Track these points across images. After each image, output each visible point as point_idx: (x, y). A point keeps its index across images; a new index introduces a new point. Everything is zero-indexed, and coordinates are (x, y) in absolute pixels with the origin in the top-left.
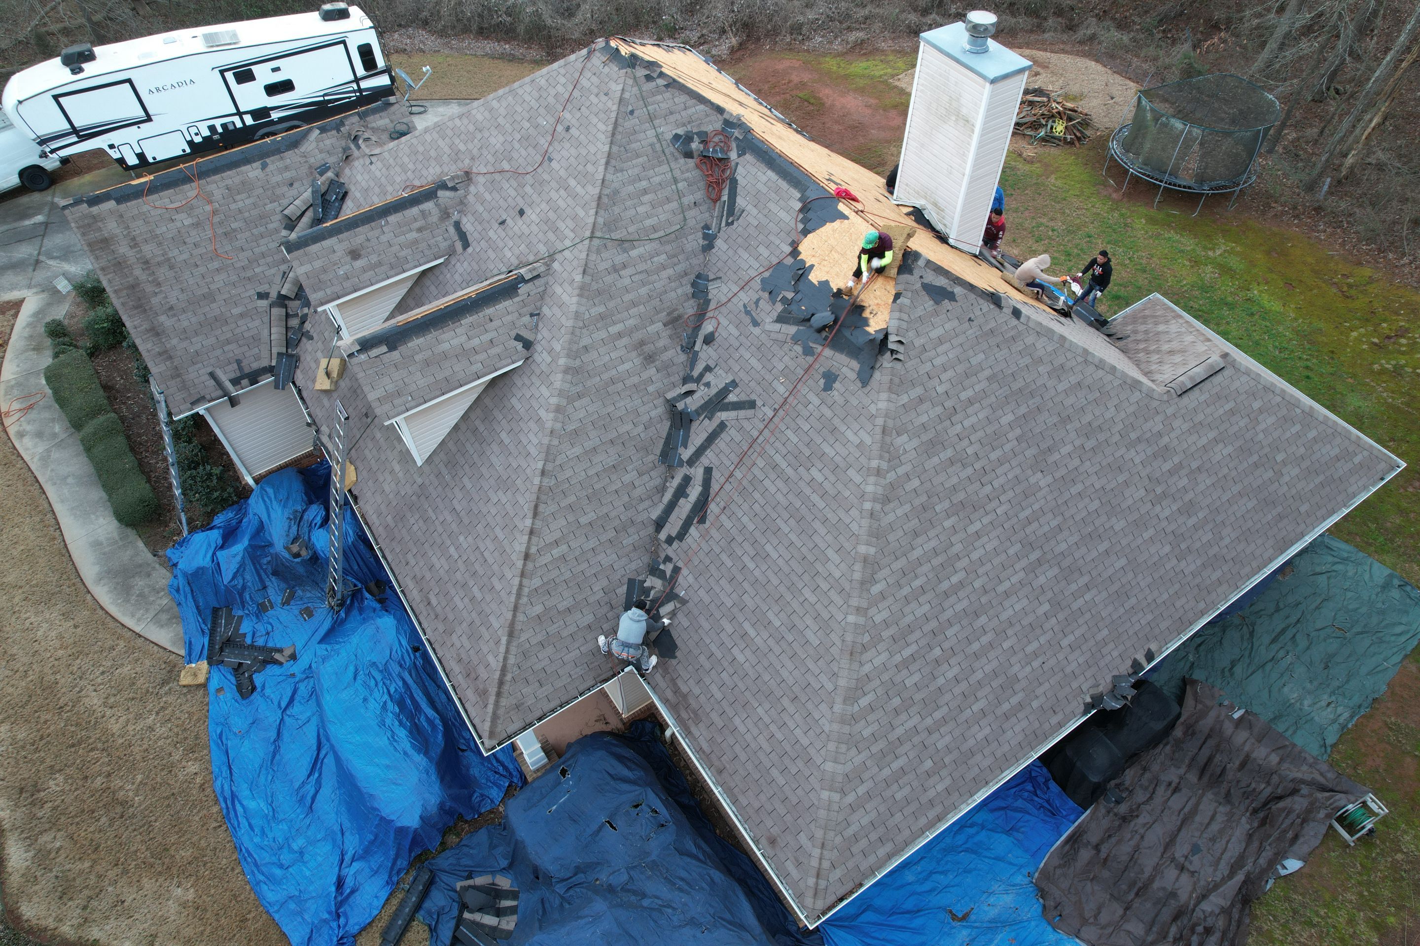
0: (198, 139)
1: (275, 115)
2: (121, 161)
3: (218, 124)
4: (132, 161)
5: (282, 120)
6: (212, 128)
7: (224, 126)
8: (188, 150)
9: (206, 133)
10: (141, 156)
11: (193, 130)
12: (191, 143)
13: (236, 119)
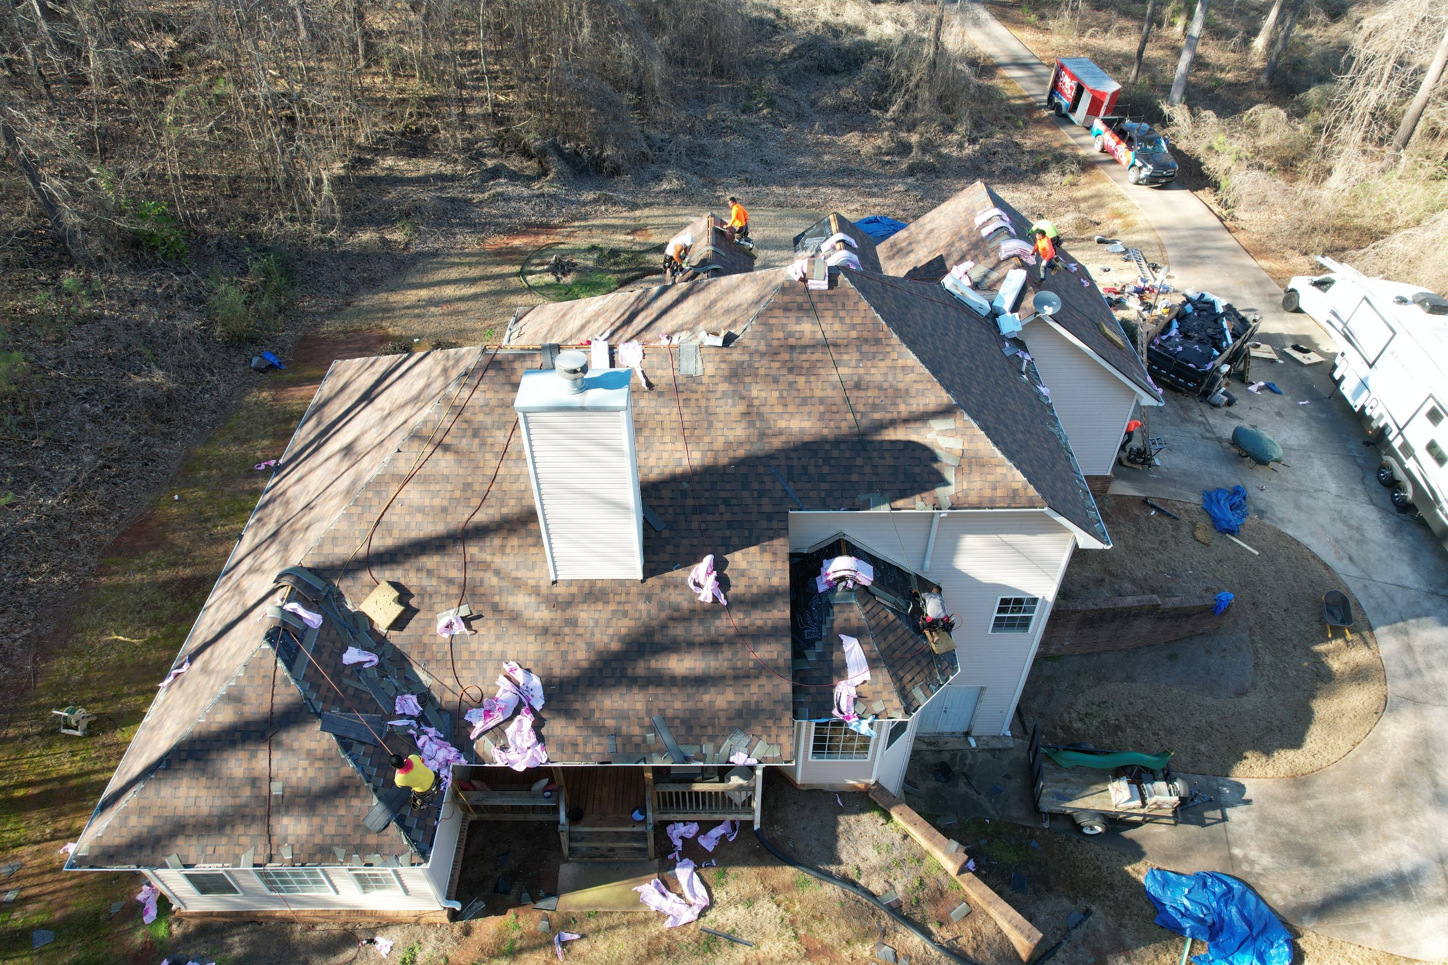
0: (1368, 412)
1: (1410, 464)
2: (1335, 367)
3: (1387, 420)
4: (1337, 375)
5: (1408, 472)
6: (1381, 417)
7: (1386, 426)
8: (1357, 410)
9: (1375, 416)
10: (1342, 378)
11: (1374, 404)
12: (1363, 408)
13: (1395, 431)
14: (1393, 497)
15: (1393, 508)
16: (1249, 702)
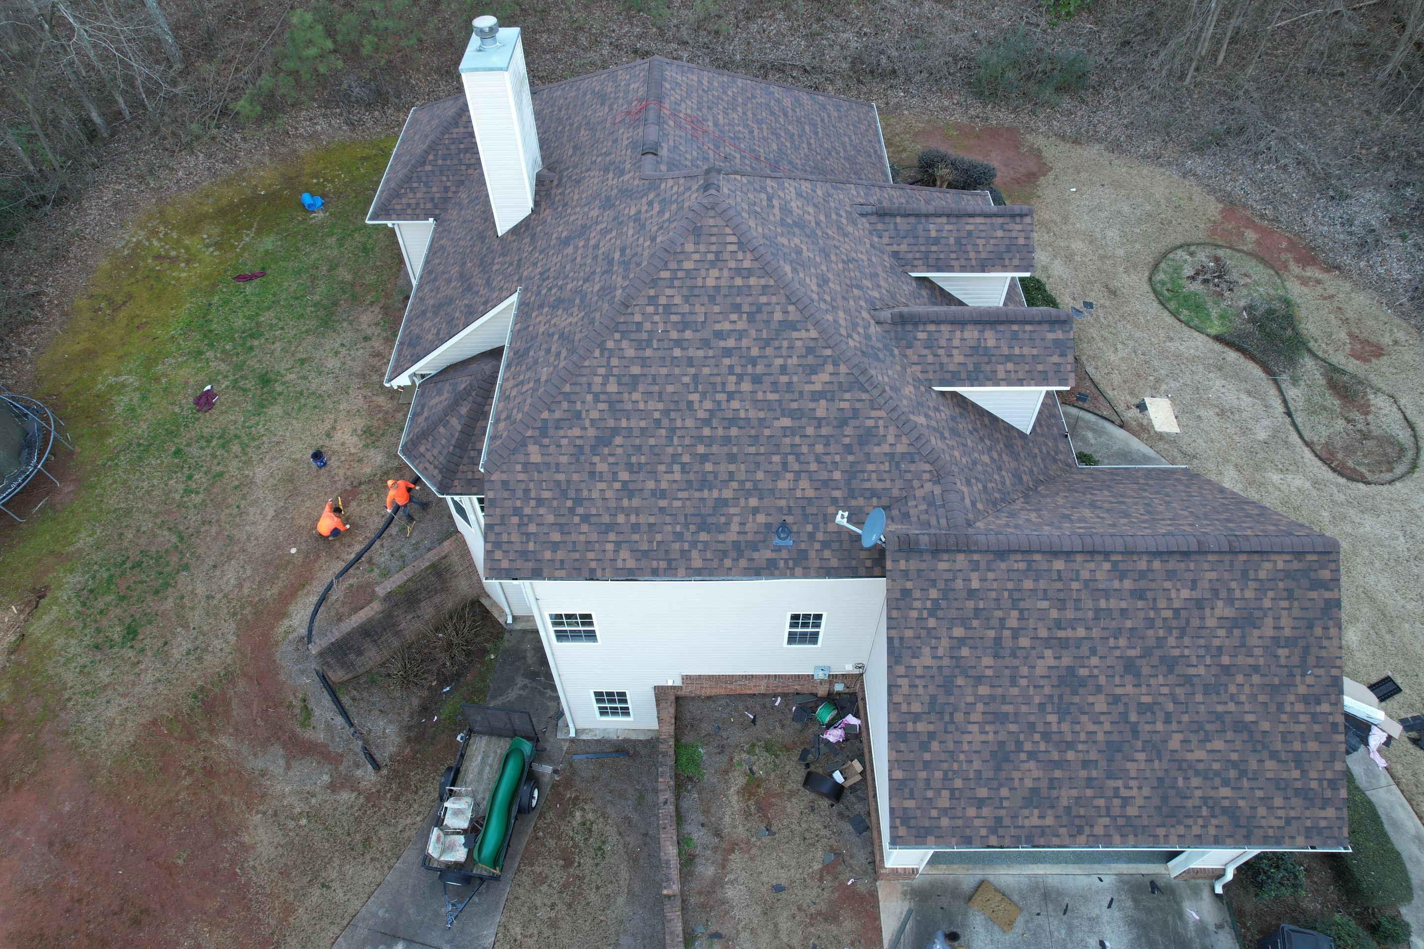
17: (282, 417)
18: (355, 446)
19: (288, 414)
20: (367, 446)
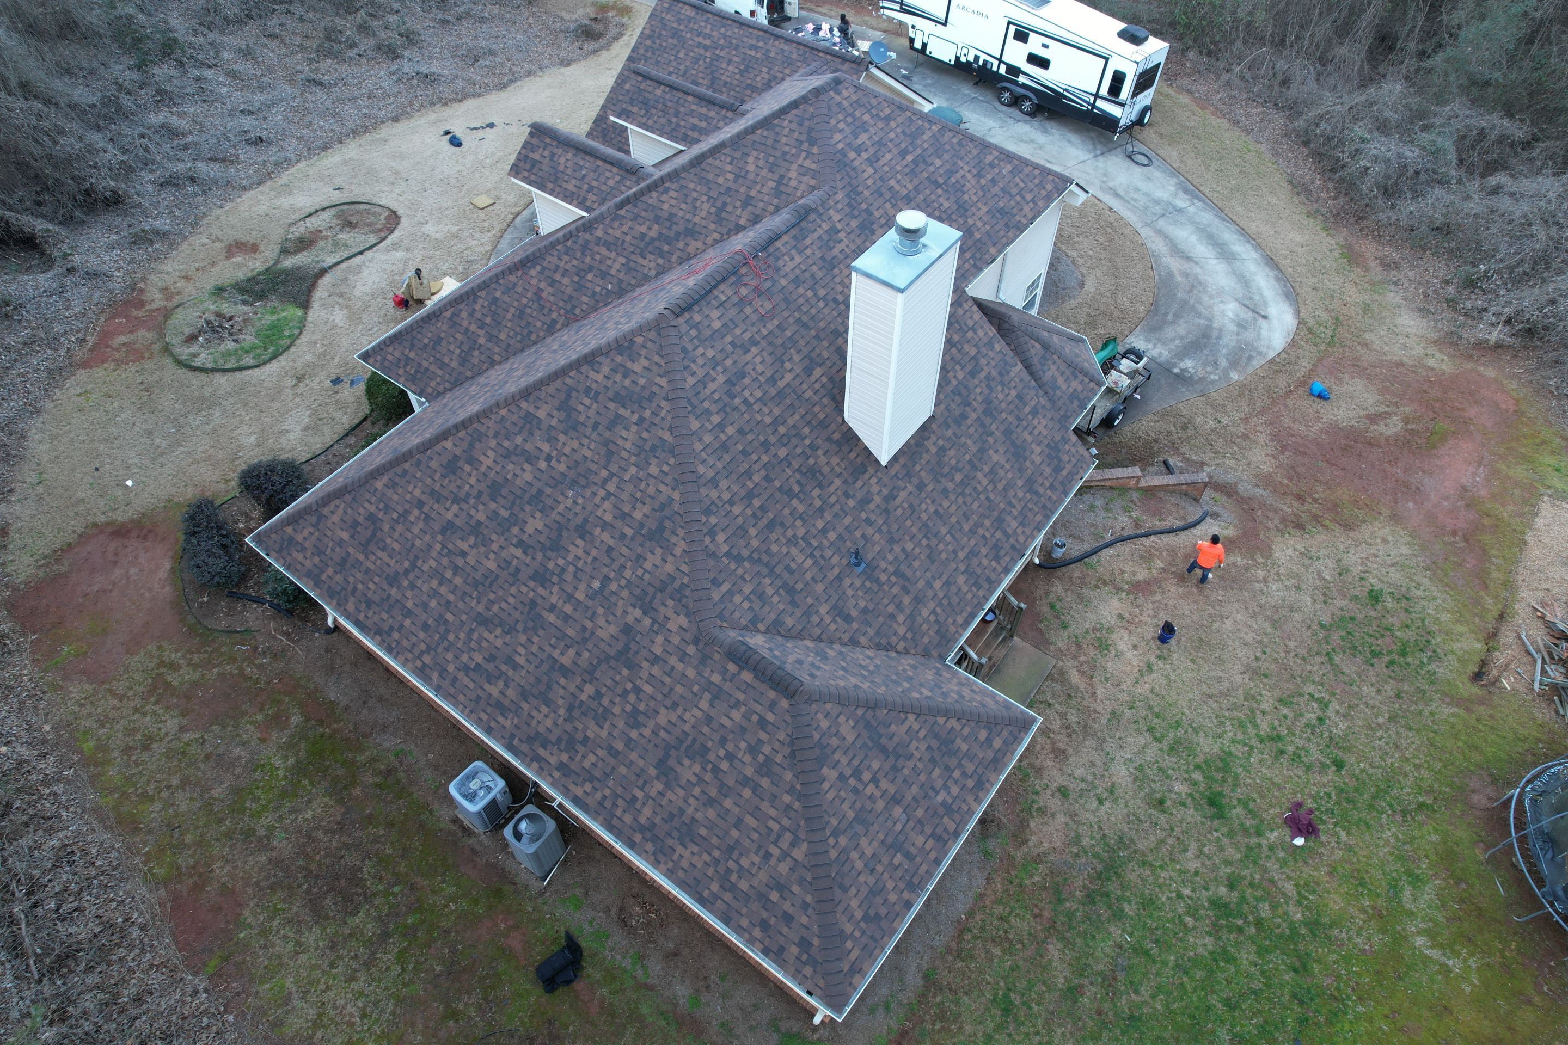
0: (963, 59)
1: (1022, 79)
2: (912, 41)
3: (983, 57)
4: (918, 45)
5: (1024, 86)
6: (977, 58)
7: (985, 62)
8: (952, 63)
9: (971, 59)
10: (924, 46)
11: (965, 51)
12: (957, 58)
13: (996, 63)
14: (1022, 111)
15: (1028, 118)
16: (1090, 286)
17: (1201, 727)
18: (1122, 638)
19: (1194, 729)
20: (1110, 630)
